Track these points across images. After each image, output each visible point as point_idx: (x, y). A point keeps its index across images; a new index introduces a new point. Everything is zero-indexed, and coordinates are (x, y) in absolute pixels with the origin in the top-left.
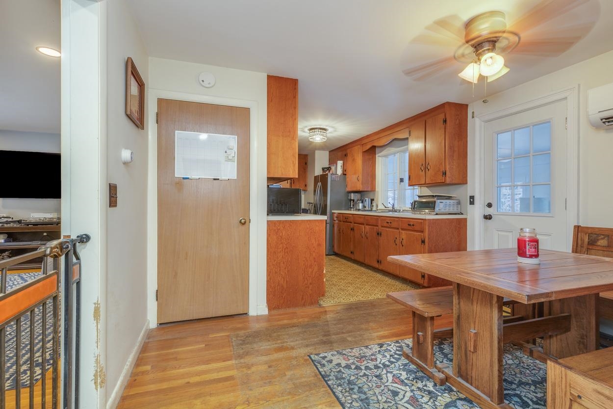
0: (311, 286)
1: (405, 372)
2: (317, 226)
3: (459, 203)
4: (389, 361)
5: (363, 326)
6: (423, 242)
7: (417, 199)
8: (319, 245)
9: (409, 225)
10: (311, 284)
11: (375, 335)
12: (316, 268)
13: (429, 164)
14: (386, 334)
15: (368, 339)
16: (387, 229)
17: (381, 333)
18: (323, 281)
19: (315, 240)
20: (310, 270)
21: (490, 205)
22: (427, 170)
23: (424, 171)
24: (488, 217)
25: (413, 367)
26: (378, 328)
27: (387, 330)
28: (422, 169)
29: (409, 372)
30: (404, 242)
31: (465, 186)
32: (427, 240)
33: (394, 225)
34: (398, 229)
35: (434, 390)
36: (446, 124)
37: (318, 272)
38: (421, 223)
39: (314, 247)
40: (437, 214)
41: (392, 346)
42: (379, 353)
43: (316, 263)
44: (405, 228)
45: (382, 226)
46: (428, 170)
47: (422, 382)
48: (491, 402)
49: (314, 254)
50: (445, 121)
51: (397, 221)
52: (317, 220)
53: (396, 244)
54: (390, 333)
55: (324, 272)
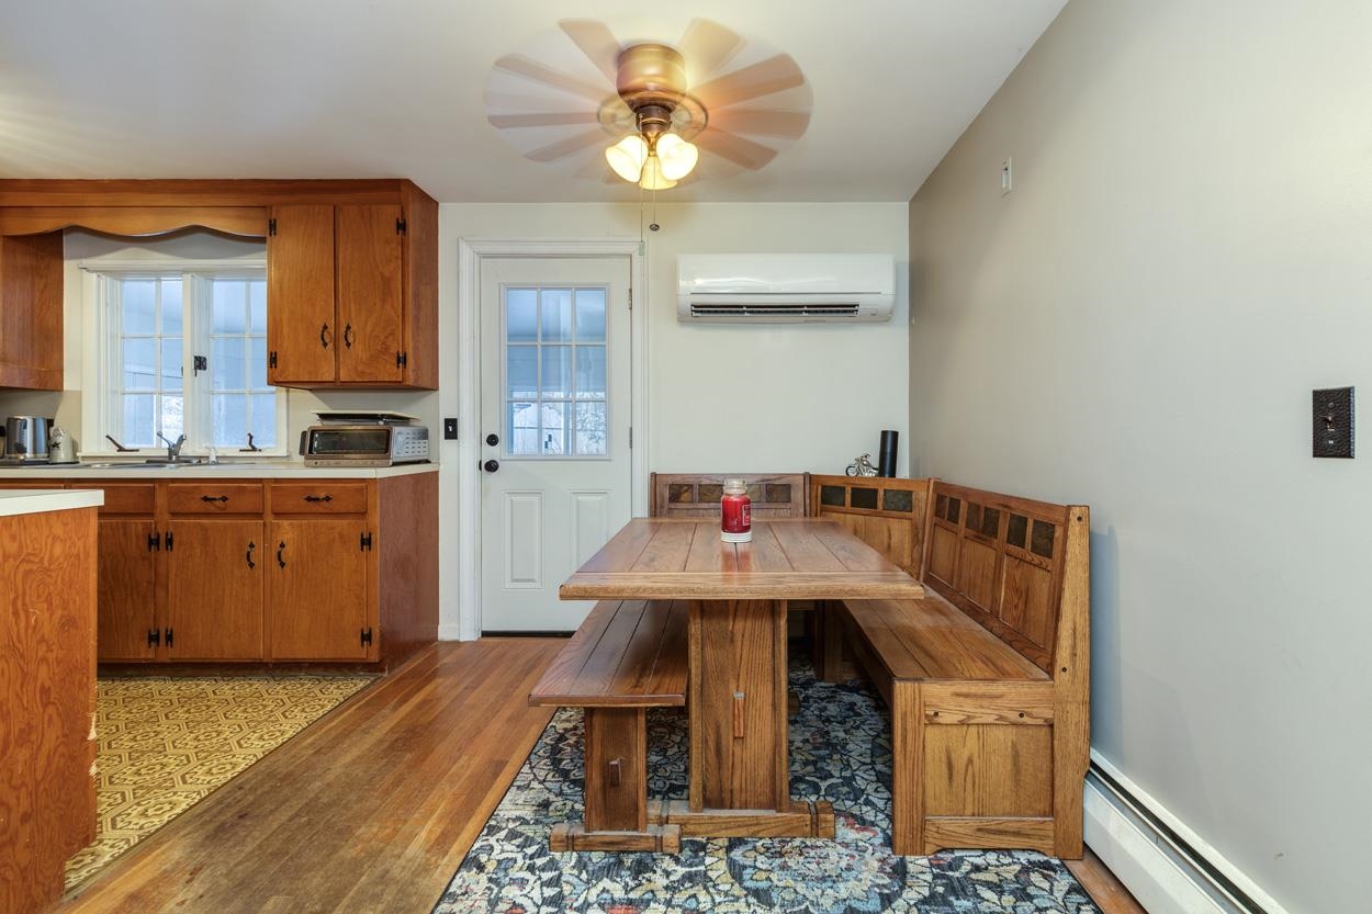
0: (28, 828)
1: (605, 879)
2: (55, 538)
3: (424, 434)
4: (549, 883)
5: (349, 852)
6: (366, 542)
7: (318, 424)
8: (69, 623)
9: (309, 499)
10: (25, 819)
11: (415, 848)
12: (52, 736)
13: (348, 328)
14: (438, 831)
15: (416, 874)
16: (205, 521)
17: (423, 834)
18: (89, 778)
19: (50, 604)
20: (23, 754)
21: (493, 440)
22: (343, 343)
23: (330, 346)
24: (491, 467)
25: (597, 857)
26: (396, 831)
27: (426, 818)
28: (327, 341)
29: (608, 871)
30: (289, 553)
31: (435, 394)
32: (377, 538)
33: (244, 503)
34: (259, 515)
35: (688, 869)
36: (404, 234)
37: (61, 749)
38: (361, 489)
39: (43, 640)
40: (395, 464)
41: (497, 848)
42: (501, 888)
43: (51, 710)
44: (297, 510)
45: (174, 514)
46: (348, 345)
47: (655, 872)
48: (779, 815)
49: (43, 673)
50: (402, 227)
51: (255, 491)
52: (58, 513)
53: (252, 565)
54: (440, 819)
55: (93, 735)
